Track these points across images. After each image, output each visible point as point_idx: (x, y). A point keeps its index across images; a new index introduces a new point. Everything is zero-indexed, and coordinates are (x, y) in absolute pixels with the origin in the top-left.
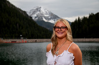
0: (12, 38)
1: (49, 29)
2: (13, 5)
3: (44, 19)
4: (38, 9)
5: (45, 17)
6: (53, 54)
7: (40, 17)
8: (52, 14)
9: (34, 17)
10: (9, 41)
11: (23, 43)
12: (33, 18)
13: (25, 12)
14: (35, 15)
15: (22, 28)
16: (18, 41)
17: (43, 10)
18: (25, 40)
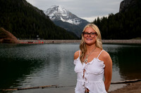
0: (28, 38)
1: (66, 29)
2: (29, 4)
3: (62, 19)
4: (56, 8)
5: (62, 17)
6: (82, 61)
7: (57, 17)
8: (70, 14)
9: (51, 16)
10: (26, 41)
11: (40, 44)
12: (51, 18)
13: (42, 11)
14: (53, 15)
15: (39, 28)
16: (34, 41)
17: (60, 9)
18: (41, 41)
